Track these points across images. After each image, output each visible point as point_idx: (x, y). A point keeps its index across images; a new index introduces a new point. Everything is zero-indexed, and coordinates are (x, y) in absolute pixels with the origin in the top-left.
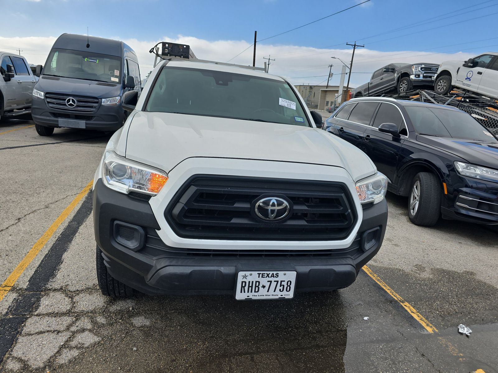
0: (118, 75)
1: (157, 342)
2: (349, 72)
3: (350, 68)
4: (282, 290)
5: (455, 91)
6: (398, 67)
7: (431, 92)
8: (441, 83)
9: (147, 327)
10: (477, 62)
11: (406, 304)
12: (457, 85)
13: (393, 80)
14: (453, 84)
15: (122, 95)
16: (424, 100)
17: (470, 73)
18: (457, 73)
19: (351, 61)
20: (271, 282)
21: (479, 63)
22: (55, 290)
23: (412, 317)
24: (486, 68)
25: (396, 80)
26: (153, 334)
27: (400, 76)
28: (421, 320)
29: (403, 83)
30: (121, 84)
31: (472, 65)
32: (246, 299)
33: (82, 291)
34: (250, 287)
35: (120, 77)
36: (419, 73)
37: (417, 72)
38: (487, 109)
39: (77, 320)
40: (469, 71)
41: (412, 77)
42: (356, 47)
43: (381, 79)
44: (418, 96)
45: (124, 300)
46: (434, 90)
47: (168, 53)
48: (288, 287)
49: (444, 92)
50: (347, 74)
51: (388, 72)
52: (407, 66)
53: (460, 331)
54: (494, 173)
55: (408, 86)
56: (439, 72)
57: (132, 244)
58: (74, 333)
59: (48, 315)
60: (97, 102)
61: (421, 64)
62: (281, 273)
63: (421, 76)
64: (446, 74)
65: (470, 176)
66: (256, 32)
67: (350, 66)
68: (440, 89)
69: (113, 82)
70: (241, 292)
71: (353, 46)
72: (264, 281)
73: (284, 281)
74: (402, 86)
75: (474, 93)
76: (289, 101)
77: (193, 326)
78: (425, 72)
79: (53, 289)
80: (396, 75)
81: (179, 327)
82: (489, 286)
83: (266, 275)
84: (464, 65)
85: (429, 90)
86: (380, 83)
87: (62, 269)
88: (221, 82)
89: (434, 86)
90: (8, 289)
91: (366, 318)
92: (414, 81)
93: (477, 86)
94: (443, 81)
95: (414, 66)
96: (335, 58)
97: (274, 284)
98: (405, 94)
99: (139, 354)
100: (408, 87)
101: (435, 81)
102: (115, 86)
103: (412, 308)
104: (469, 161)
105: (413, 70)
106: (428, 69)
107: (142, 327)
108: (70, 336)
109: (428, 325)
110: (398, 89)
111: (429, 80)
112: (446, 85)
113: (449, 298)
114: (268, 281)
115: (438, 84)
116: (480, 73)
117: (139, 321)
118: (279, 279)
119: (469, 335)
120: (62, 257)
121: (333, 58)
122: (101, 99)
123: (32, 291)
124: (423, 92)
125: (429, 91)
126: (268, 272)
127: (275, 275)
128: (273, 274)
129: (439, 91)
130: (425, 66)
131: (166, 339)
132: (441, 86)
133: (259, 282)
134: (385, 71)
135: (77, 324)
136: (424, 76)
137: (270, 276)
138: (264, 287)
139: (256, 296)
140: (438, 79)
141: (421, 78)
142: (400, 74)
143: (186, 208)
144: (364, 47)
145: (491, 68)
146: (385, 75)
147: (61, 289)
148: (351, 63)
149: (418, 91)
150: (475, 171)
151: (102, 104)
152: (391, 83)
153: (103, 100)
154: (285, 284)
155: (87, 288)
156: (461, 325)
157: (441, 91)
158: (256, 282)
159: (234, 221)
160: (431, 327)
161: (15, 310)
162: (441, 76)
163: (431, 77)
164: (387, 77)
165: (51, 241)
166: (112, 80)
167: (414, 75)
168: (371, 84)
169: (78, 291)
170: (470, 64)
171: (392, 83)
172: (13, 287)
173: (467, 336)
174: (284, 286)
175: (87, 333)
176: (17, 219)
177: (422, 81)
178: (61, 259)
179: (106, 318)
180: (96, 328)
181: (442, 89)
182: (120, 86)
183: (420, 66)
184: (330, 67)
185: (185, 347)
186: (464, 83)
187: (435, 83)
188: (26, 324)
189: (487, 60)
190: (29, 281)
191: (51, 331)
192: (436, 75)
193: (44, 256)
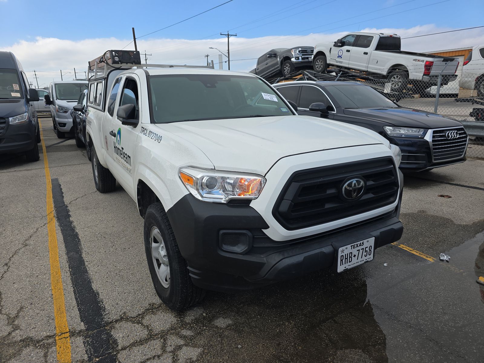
0: (19, 89)
1: (252, 334)
2: (228, 60)
3: (228, 56)
4: (366, 255)
5: (330, 68)
6: (279, 52)
7: (311, 71)
8: (318, 62)
9: (233, 325)
10: (344, 42)
11: (402, 245)
12: (332, 63)
13: (277, 64)
14: (328, 62)
15: (28, 111)
16: (307, 78)
17: (340, 51)
18: (330, 53)
19: (228, 49)
20: (359, 250)
21: (345, 42)
22: (116, 321)
23: (414, 254)
24: (352, 46)
25: (279, 63)
26: (243, 330)
27: (282, 59)
28: (420, 254)
29: (286, 66)
30: (24, 98)
31: (341, 44)
32: (344, 270)
33: (144, 314)
34: (346, 259)
35: (21, 91)
36: (298, 56)
37: (296, 55)
38: (357, 81)
39: (165, 340)
40: (340, 50)
41: (293, 60)
42: (230, 36)
43: (267, 64)
44: (302, 75)
45: (191, 309)
46: (313, 70)
47: (120, 61)
48: (370, 251)
49: (322, 70)
50: (226, 62)
51: (271, 57)
52: (287, 50)
53: (441, 258)
54: (413, 130)
55: (291, 67)
56: (315, 53)
57: (240, 249)
58: (173, 352)
59: (133, 345)
60: (4, 123)
61: (298, 48)
62: (365, 241)
63: (300, 58)
64: (321, 54)
65: (397, 136)
66: (133, 29)
67: (227, 54)
68: (318, 68)
69: (14, 98)
70: (341, 265)
71: (227, 36)
72: (355, 252)
73: (367, 247)
74: (286, 69)
75: (346, 68)
76: (270, 95)
77: (268, 311)
78: (302, 55)
79: (114, 321)
80: (279, 60)
81: (258, 316)
82: (441, 218)
83: (356, 245)
84: (334, 46)
85: (309, 69)
86: (266, 67)
87: (104, 300)
88: (208, 85)
89: (313, 66)
90: (68, 334)
91: (385, 265)
92: (295, 63)
93: (348, 62)
94: (320, 61)
95: (293, 50)
96: (213, 48)
97: (361, 251)
98: (290, 75)
99: (246, 349)
100: (291, 69)
101: (313, 62)
102: (19, 101)
103: (408, 247)
104: (395, 125)
105: (293, 53)
106: (305, 51)
107: (228, 326)
108: (173, 357)
109: (427, 257)
110: (283, 72)
111: (307, 61)
112: (322, 63)
113: (424, 233)
114: (357, 251)
115: (316, 64)
116: (348, 51)
117: (221, 322)
118: (364, 247)
119: (448, 260)
120: (93, 289)
121: (210, 48)
122: (8, 118)
123: (95, 330)
124: (305, 72)
125: (310, 71)
126: (357, 243)
127: (361, 244)
128: (360, 243)
129: (318, 69)
130: (301, 49)
131: (257, 330)
132: (319, 65)
133: (351, 253)
134: (268, 57)
135: (169, 344)
136: (302, 58)
137: (358, 246)
138: (355, 256)
139: (350, 265)
140: (316, 59)
141: (300, 60)
142: (282, 58)
143: (293, 204)
144: (236, 35)
145: (356, 46)
146: (269, 60)
147: (122, 318)
148: (227, 51)
149: (300, 72)
150: (400, 132)
151: (10, 123)
152: (275, 67)
153: (10, 119)
154: (367, 249)
155: (146, 310)
156: (442, 254)
157: (319, 70)
158: (350, 253)
159: (327, 206)
160: (430, 258)
161: (95, 352)
162: (316, 57)
163: (308, 58)
164: (271, 62)
165: (65, 276)
166: (12, 96)
167: (294, 58)
168: (258, 69)
169: (139, 315)
170: (339, 44)
171: (277, 66)
172: (69, 332)
173: (447, 261)
174: (367, 251)
175: (184, 348)
176: (4, 264)
177: (301, 62)
178: (93, 291)
179: (191, 329)
180: (189, 342)
181: (320, 68)
182: (23, 101)
183: (297, 49)
184: (206, 57)
185: (278, 331)
186: (337, 61)
187: (313, 63)
188: (120, 361)
189: (352, 40)
190: (82, 321)
191: (150, 358)
192: (313, 57)
193: (73, 293)
